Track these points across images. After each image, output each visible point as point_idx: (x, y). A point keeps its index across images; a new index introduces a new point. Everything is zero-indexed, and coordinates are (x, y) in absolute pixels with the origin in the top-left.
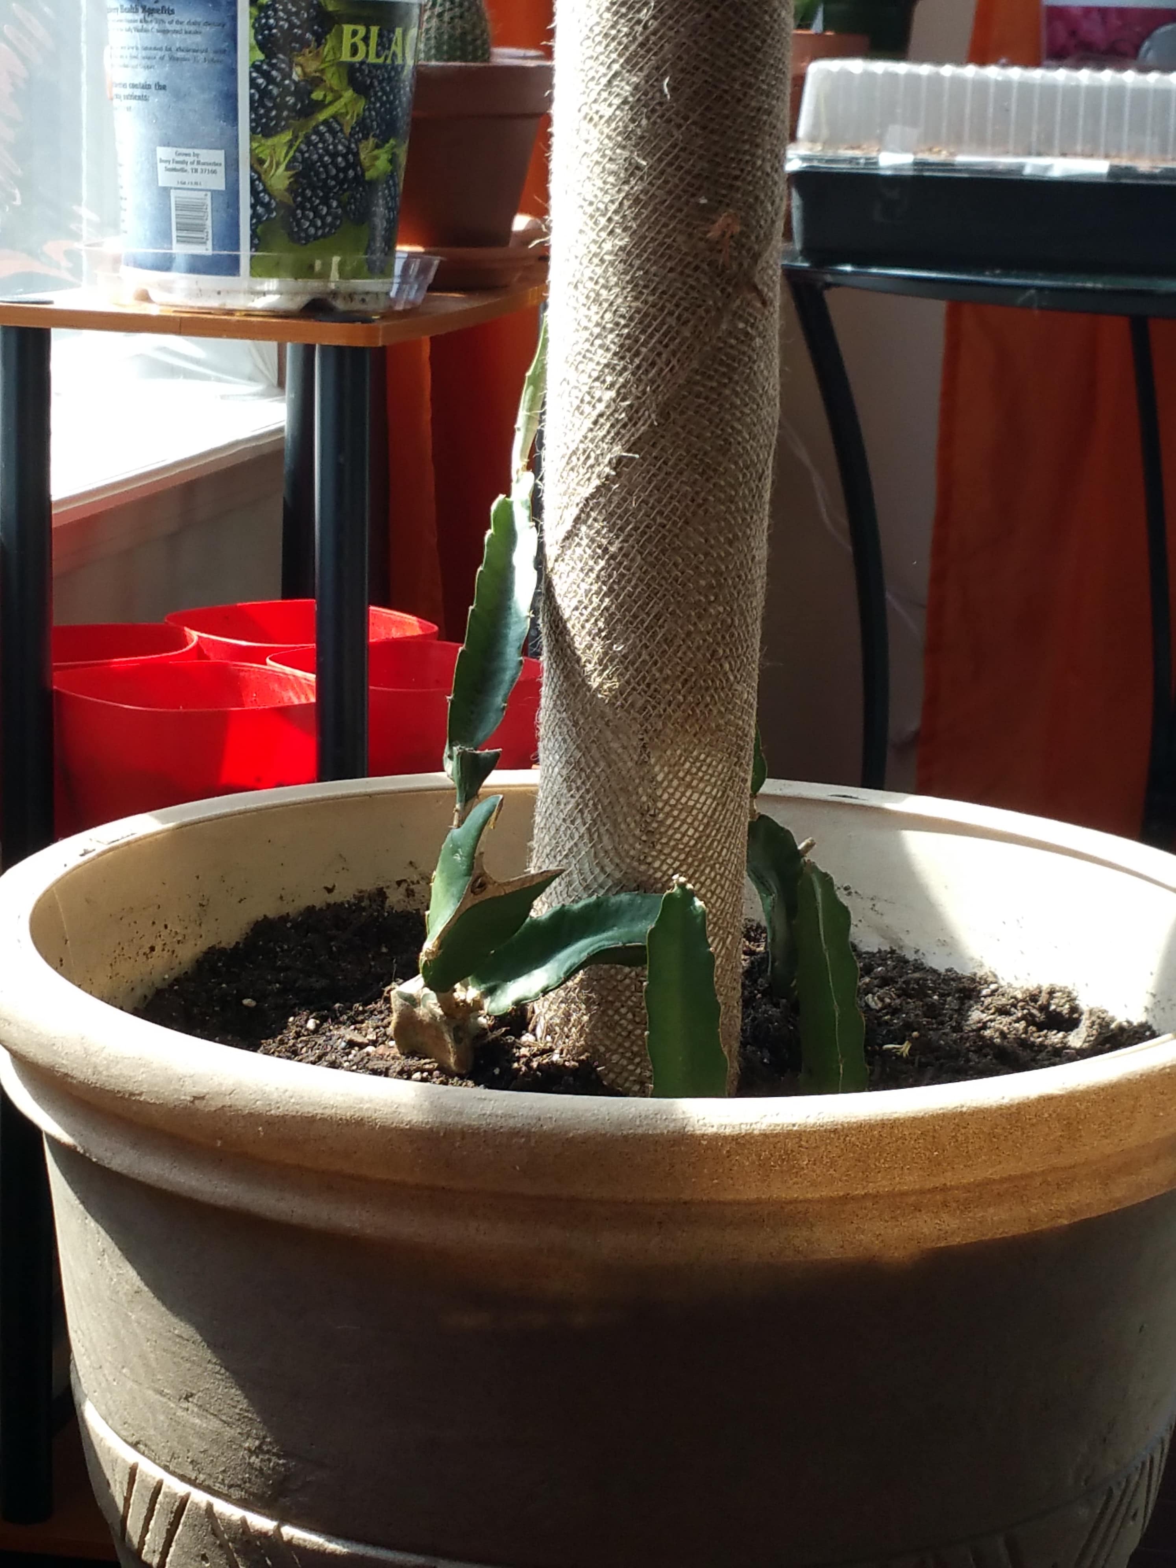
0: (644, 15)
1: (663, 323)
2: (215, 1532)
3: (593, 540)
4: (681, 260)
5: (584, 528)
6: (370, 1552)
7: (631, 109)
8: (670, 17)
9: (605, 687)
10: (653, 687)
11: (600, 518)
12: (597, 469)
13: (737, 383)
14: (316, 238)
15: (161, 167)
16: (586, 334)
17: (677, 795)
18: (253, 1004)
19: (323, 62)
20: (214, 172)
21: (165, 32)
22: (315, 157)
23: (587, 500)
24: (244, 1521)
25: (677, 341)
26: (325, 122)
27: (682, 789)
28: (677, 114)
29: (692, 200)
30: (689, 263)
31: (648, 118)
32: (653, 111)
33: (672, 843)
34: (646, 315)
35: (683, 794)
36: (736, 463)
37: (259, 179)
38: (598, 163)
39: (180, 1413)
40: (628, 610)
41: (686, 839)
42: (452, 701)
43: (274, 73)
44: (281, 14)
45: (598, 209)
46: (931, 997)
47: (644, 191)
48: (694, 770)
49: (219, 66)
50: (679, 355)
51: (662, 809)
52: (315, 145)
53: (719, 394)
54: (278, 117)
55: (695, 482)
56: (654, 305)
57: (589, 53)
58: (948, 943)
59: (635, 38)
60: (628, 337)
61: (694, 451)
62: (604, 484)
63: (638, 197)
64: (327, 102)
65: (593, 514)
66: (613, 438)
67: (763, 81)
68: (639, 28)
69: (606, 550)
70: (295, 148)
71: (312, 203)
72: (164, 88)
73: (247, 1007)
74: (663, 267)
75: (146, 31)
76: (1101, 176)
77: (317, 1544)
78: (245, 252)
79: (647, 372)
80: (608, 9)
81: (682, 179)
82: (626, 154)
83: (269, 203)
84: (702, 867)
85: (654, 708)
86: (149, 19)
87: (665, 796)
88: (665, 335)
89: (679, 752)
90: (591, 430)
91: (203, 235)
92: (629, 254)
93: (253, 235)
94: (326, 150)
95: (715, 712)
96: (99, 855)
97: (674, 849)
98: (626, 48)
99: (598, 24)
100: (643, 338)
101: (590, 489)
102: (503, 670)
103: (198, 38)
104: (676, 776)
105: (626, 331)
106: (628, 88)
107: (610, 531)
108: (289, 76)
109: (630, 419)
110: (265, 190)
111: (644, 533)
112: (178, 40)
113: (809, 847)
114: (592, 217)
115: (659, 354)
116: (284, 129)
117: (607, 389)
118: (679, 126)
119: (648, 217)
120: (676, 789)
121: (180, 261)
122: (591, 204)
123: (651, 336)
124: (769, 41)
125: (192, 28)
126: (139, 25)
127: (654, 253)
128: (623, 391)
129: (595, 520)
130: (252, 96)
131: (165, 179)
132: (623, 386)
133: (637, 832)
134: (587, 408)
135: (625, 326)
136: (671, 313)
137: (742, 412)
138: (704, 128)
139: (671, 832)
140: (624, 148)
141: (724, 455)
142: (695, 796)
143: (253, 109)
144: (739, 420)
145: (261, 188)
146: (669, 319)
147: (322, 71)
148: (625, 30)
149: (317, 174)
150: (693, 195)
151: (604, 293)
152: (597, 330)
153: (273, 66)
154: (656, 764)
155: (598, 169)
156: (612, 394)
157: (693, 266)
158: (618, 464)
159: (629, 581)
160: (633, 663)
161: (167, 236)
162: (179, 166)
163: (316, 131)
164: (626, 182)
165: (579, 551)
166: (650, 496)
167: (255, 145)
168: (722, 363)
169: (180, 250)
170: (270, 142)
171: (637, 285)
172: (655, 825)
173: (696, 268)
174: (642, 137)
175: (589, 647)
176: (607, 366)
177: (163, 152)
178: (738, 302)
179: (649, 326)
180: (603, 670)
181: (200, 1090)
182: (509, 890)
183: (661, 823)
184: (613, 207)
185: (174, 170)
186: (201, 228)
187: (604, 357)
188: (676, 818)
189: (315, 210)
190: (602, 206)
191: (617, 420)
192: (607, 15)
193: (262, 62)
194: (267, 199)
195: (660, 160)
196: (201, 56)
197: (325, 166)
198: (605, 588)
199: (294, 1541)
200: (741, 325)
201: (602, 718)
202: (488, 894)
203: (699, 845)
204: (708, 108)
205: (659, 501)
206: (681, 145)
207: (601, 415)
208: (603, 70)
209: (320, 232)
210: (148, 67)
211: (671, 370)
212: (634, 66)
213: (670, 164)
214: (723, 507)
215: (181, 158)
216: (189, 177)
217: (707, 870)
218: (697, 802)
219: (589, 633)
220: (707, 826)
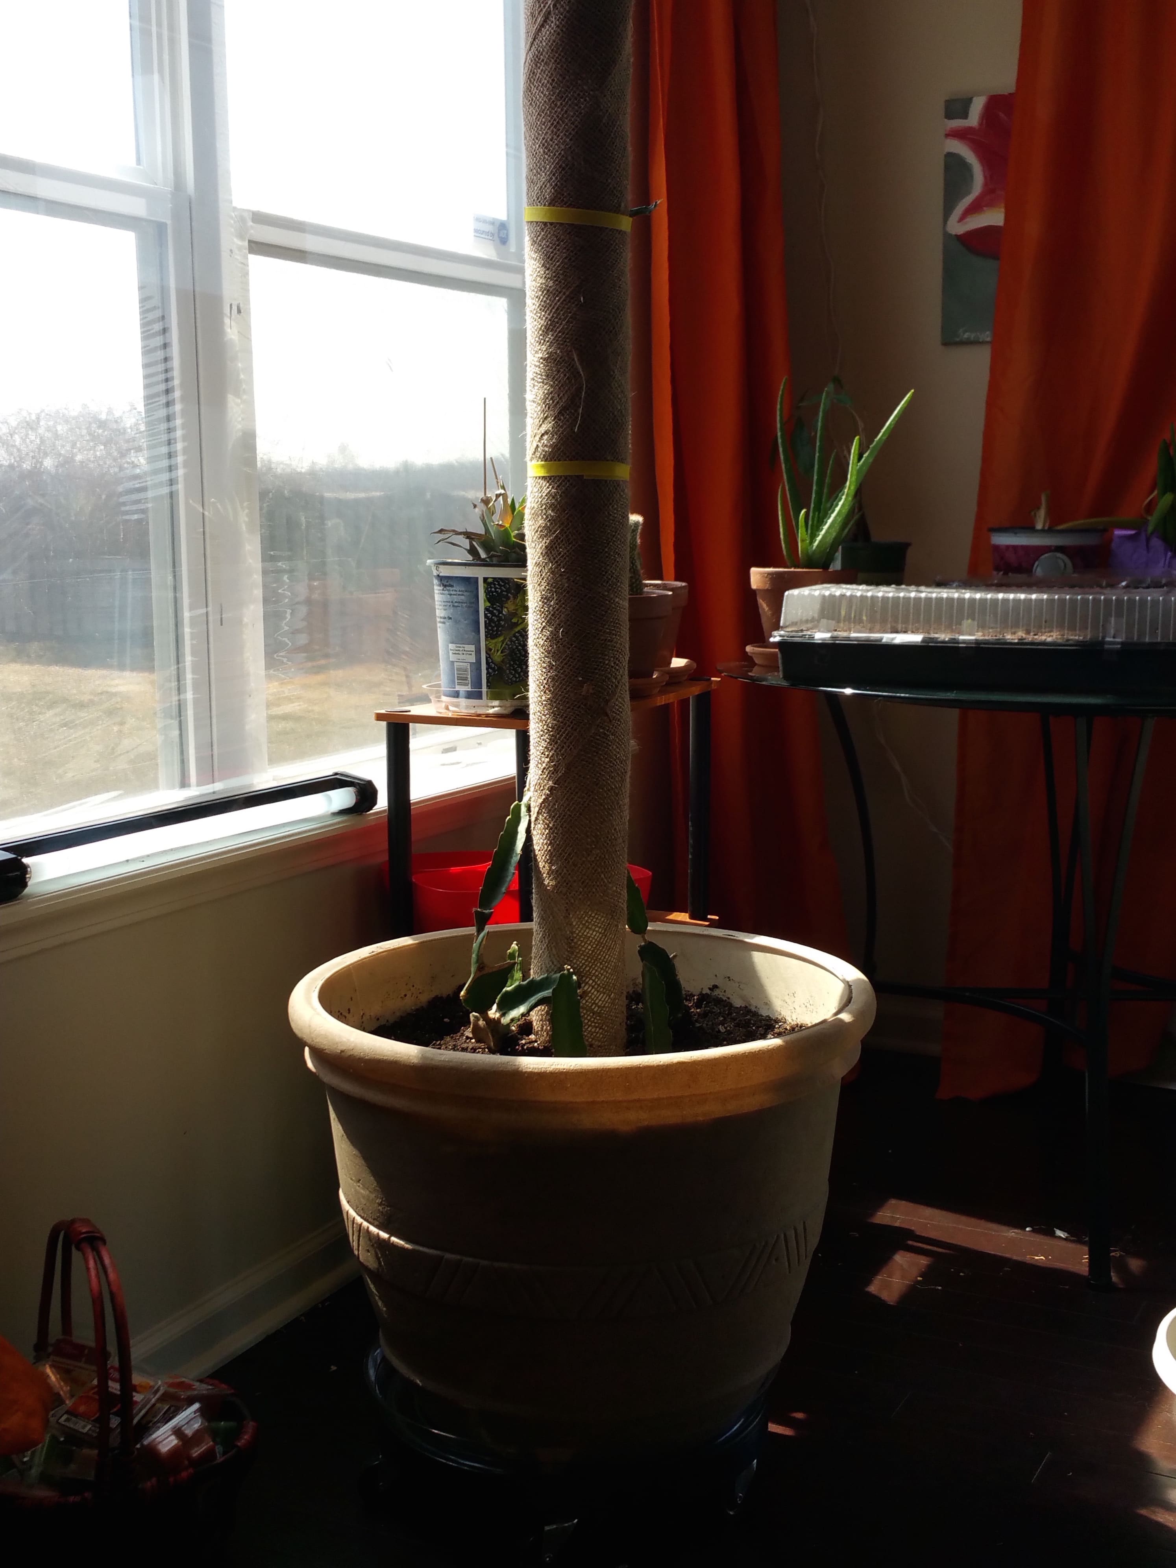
0: (552, 603)
1: (566, 730)
2: (370, 1240)
3: (544, 821)
4: (572, 704)
5: (540, 816)
6: (421, 1248)
7: (550, 641)
8: (563, 604)
9: (550, 884)
10: (569, 885)
11: (546, 812)
12: (544, 792)
13: (601, 754)
14: (516, 682)
15: (451, 652)
16: (538, 734)
17: (582, 931)
18: (449, 1021)
19: (517, 605)
20: (471, 654)
21: (451, 595)
22: (515, 647)
23: (541, 804)
24: (378, 1234)
25: (572, 737)
26: (518, 632)
27: (584, 929)
28: (568, 643)
29: (576, 678)
30: (576, 705)
31: (556, 645)
32: (558, 642)
33: (581, 952)
34: (559, 727)
35: (585, 931)
36: (602, 789)
37: (490, 657)
38: (539, 663)
39: (357, 1188)
40: (558, 851)
41: (587, 951)
42: (482, 889)
43: (495, 611)
44: (497, 586)
45: (540, 682)
46: (752, 1028)
47: (556, 675)
48: (590, 921)
49: (472, 609)
50: (573, 743)
51: (576, 937)
52: (514, 642)
53: (592, 760)
54: (497, 630)
55: (584, 797)
56: (562, 723)
57: (535, 618)
58: (768, 1004)
59: (550, 613)
60: (553, 736)
61: (582, 784)
62: (547, 798)
63: (554, 678)
64: (519, 623)
65: (544, 810)
66: (549, 778)
67: (607, 628)
68: (551, 608)
69: (548, 826)
70: (505, 643)
71: (513, 667)
72: (450, 618)
73: (446, 1023)
74: (565, 706)
75: (444, 594)
76: (918, 642)
77: (401, 1244)
78: (484, 689)
79: (560, 751)
80: (540, 601)
81: (571, 670)
82: (549, 660)
83: (494, 667)
84: (596, 963)
85: (570, 893)
86: (445, 589)
87: (577, 932)
88: (567, 735)
89: (582, 913)
90: (541, 775)
91: (467, 682)
92: (551, 701)
93: (488, 682)
94: (520, 644)
95: (598, 895)
96: (377, 954)
97: (582, 954)
98: (547, 616)
99: (537, 606)
100: (558, 736)
101: (541, 801)
102: (507, 877)
103: (463, 597)
104: (581, 923)
105: (551, 733)
106: (548, 633)
107: (549, 818)
108: (501, 612)
109: (555, 770)
110: (492, 662)
111: (563, 819)
112: (456, 599)
113: (675, 956)
114: (538, 685)
115: (565, 743)
116: (500, 636)
117: (546, 757)
118: (569, 648)
119: (558, 686)
120: (582, 929)
121: (462, 694)
122: (538, 680)
123: (562, 735)
124: (609, 612)
125: (460, 593)
126: (442, 592)
127: (561, 701)
128: (552, 758)
129: (544, 813)
130: (485, 622)
131: (452, 658)
132: (552, 756)
133: (566, 947)
134: (540, 766)
135: (551, 731)
136: (569, 726)
137: (604, 767)
138: (579, 649)
139: (580, 947)
140: (547, 657)
141: (597, 785)
142: (591, 932)
143: (486, 627)
144: (602, 771)
145: (490, 661)
146: (568, 728)
147: (517, 610)
148: (546, 609)
149: (516, 654)
150: (576, 677)
151: (543, 717)
152: (542, 733)
153: (495, 609)
154: (572, 917)
155: (539, 666)
156: (548, 760)
157: (578, 706)
158: (551, 789)
159: (558, 839)
160: (560, 874)
161: (453, 682)
162: (457, 652)
163: (515, 636)
164: (549, 672)
165: (539, 825)
166: (564, 802)
167: (487, 643)
168: (593, 746)
169: (463, 689)
170: (494, 641)
171: (555, 714)
172: (573, 944)
173: (579, 707)
174: (555, 653)
175: (544, 867)
176: (546, 747)
177: (451, 646)
178: (599, 721)
179: (560, 731)
180: (550, 877)
181: (343, 1048)
182: (494, 970)
183: (576, 943)
184: (545, 682)
185: (455, 654)
186: (466, 679)
187: (544, 744)
188: (582, 942)
189: (515, 670)
190: (541, 681)
191: (550, 771)
192: (540, 603)
193: (490, 607)
194: (493, 666)
195: (562, 662)
196: (464, 605)
197: (519, 650)
198: (549, 842)
199: (394, 1243)
200: (601, 731)
201: (550, 897)
202: (484, 972)
203: (594, 954)
204: (580, 641)
205: (568, 805)
206: (570, 656)
207: (544, 769)
208: (540, 625)
209: (518, 680)
210: (445, 610)
211: (570, 749)
212: (550, 624)
213: (566, 664)
214: (597, 808)
215: (457, 649)
216: (461, 657)
217: (599, 964)
218: (592, 934)
219: (544, 861)
220: (597, 945)
